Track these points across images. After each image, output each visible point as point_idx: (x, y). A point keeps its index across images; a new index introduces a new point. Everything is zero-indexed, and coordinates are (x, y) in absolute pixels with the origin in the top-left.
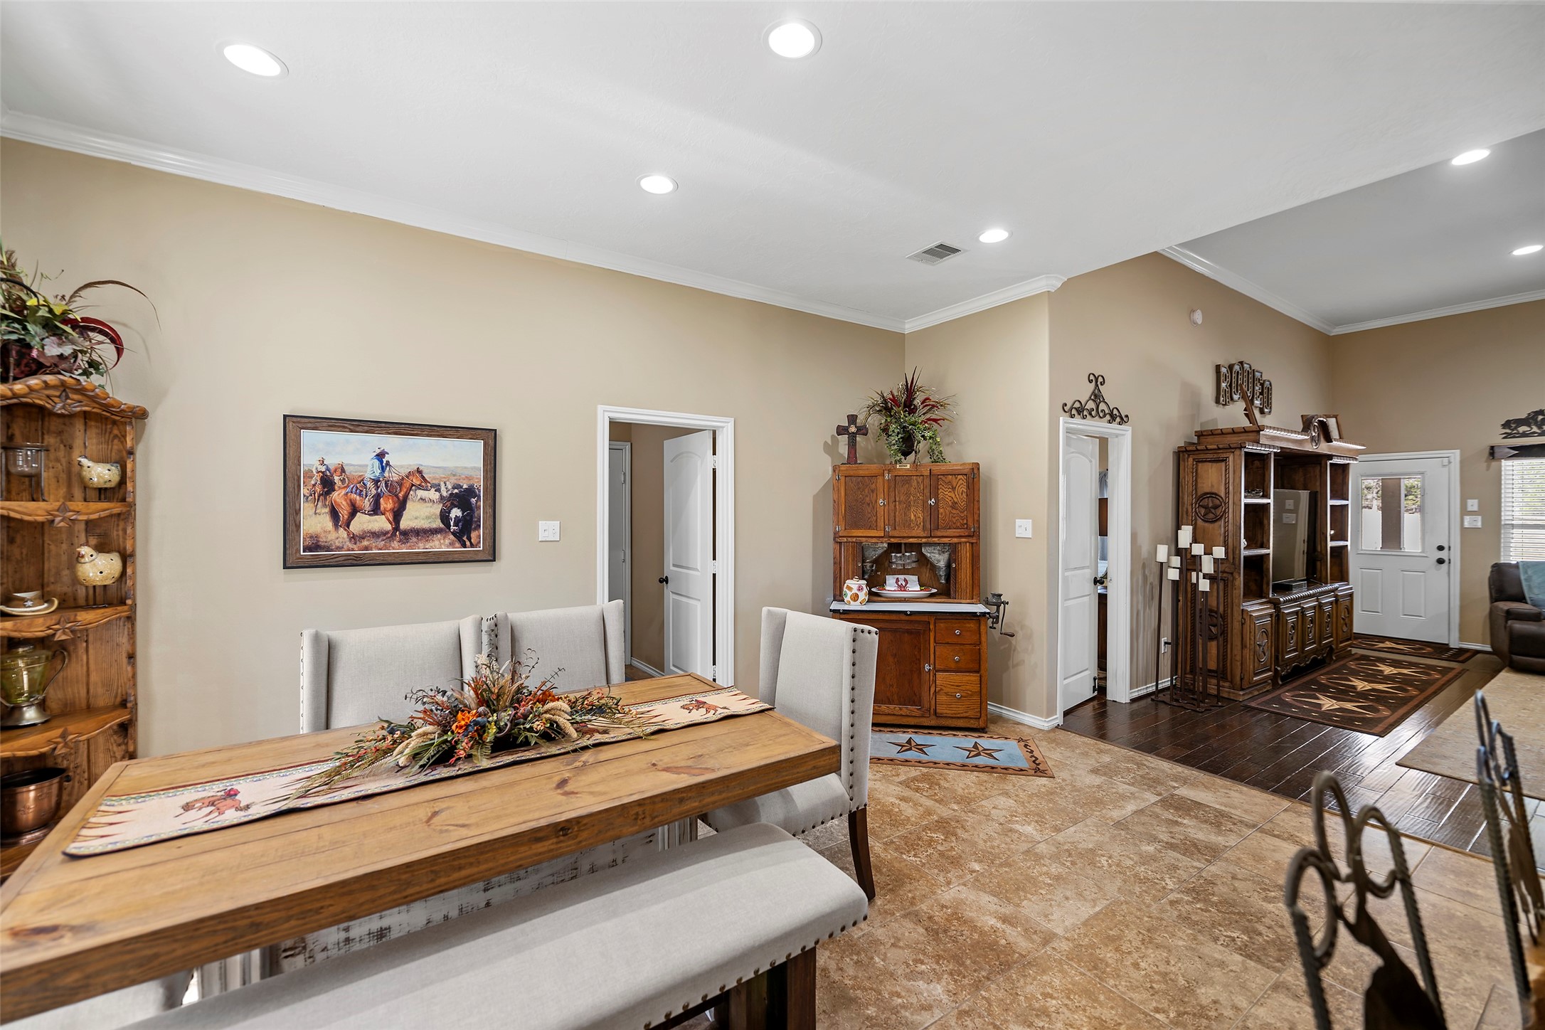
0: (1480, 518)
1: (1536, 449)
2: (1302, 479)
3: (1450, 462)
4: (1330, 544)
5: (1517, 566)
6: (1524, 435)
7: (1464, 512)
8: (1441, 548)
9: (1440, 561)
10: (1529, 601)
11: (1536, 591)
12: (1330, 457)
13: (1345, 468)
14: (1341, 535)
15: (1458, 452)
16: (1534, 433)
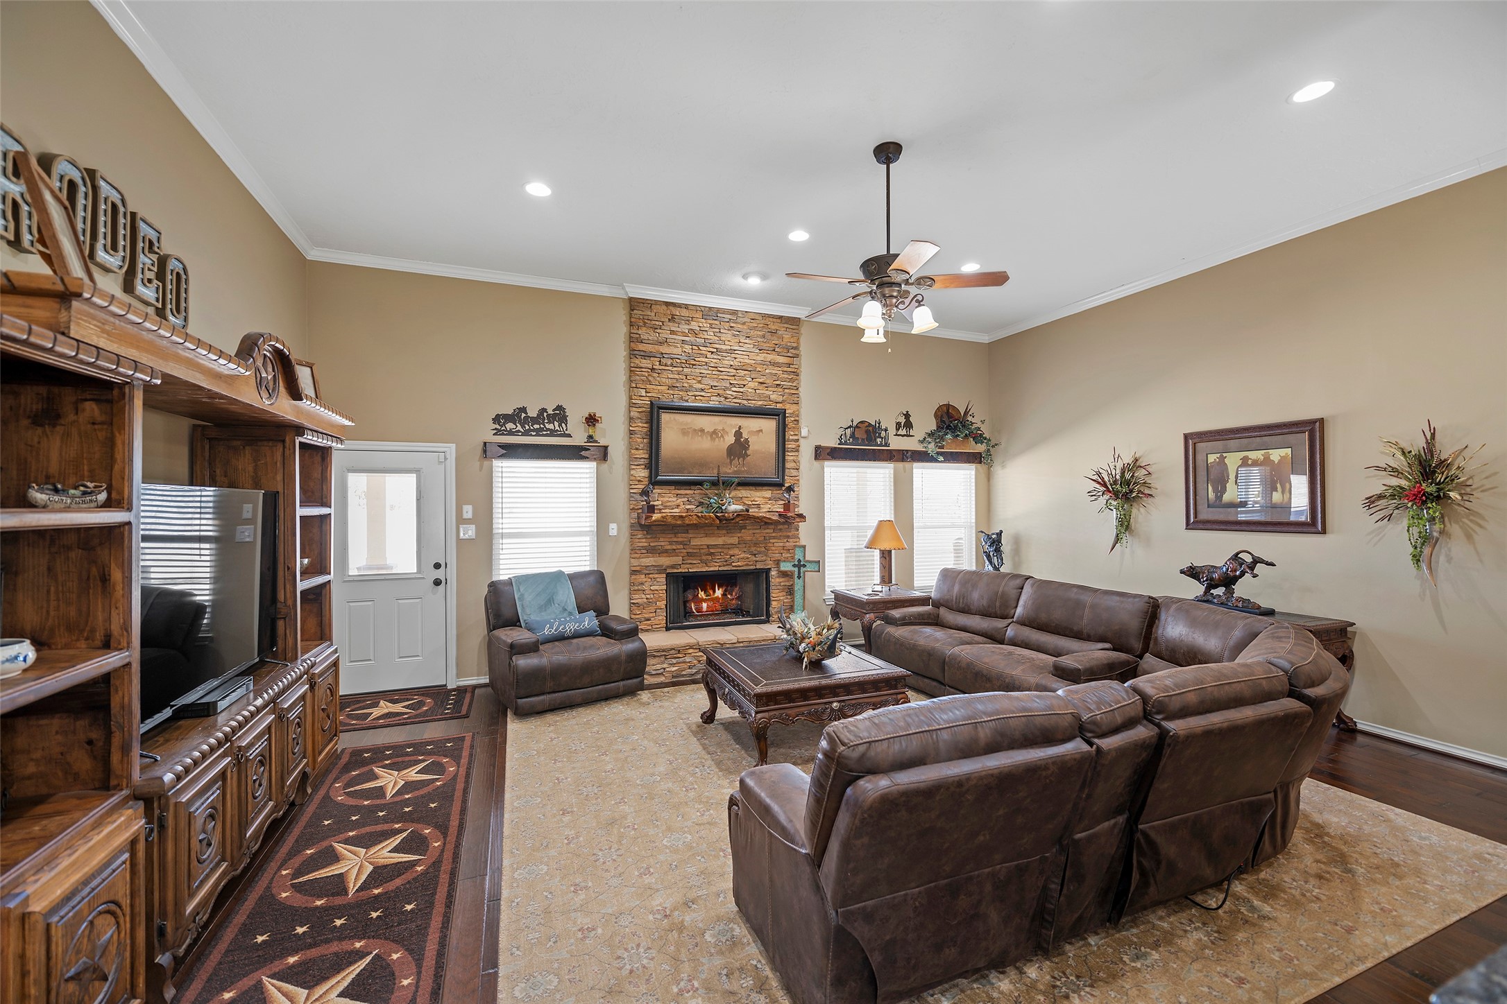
0: (473, 527)
1: (520, 450)
2: (250, 468)
3: (446, 459)
4: (302, 585)
5: (509, 582)
6: (511, 433)
7: (461, 520)
8: (437, 566)
9: (437, 583)
10: (523, 625)
11: (528, 611)
12: (300, 430)
13: (325, 452)
14: (319, 566)
15: (453, 446)
16: (519, 431)
